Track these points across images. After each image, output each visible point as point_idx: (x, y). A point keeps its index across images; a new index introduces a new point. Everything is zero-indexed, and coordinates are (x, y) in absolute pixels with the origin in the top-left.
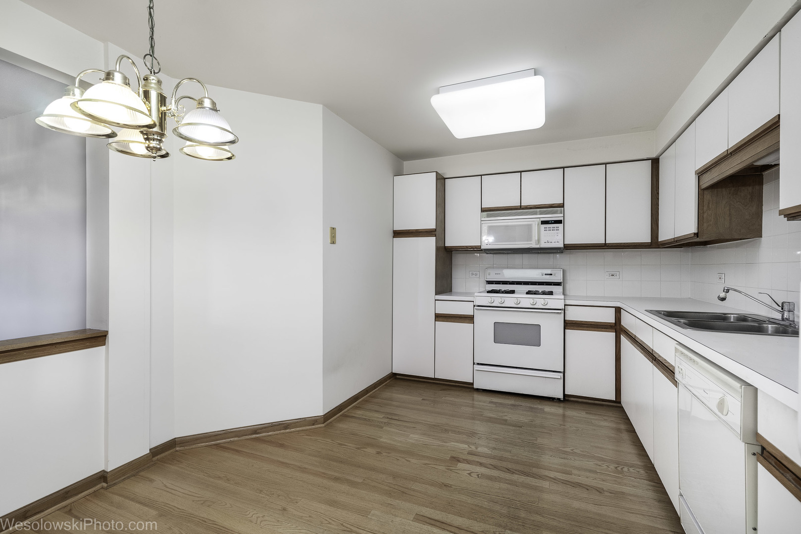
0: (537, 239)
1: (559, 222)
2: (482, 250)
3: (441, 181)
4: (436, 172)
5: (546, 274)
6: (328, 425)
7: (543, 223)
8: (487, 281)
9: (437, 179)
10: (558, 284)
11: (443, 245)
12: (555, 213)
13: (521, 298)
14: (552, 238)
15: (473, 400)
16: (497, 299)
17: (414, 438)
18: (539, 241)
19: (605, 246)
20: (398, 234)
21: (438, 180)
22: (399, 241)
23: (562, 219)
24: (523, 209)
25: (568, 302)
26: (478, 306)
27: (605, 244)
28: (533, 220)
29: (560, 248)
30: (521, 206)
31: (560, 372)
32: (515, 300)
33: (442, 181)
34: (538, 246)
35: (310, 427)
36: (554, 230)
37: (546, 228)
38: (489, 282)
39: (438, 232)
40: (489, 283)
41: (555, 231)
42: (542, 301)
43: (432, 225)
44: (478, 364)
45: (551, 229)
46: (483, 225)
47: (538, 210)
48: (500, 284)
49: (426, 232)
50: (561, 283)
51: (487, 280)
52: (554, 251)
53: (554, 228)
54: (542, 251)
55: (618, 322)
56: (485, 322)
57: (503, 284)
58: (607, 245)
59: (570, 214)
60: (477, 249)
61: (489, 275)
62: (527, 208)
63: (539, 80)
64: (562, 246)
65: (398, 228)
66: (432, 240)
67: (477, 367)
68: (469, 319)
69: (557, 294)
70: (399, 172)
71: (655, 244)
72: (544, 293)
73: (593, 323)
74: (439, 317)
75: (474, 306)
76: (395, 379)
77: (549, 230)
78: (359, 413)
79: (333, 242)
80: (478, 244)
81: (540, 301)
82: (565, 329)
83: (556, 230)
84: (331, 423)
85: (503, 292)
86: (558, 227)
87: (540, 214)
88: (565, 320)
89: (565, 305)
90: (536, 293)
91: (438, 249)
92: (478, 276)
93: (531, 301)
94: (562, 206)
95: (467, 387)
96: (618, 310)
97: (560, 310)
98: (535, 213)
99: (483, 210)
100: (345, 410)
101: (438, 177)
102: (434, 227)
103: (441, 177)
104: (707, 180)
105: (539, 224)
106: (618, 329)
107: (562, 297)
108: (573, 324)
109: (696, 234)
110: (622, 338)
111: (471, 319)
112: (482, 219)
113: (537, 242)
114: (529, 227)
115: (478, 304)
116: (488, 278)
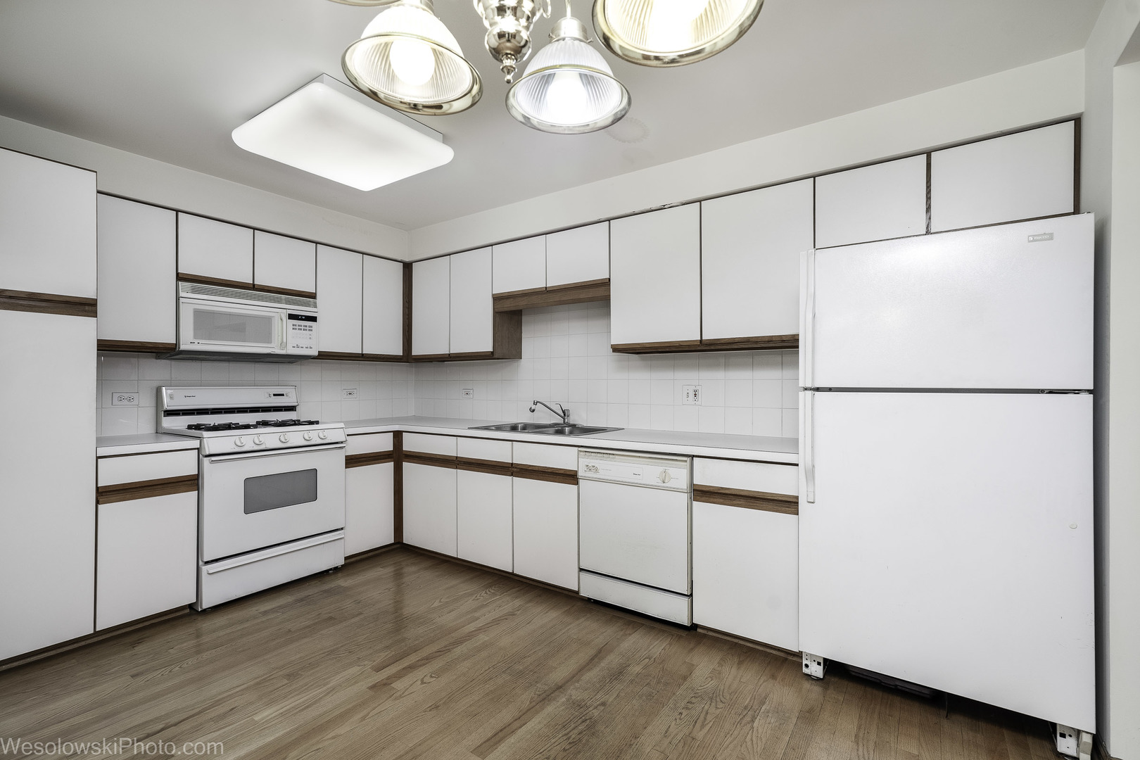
0: (280, 341)
4: (96, 173)
5: (274, 395)
7: (291, 317)
8: (166, 411)
10: (292, 408)
14: (303, 341)
18: (285, 344)
19: (363, 357)
23: (315, 315)
24: (257, 289)
26: (210, 456)
27: (362, 354)
28: (277, 311)
29: (314, 356)
31: (341, 529)
34: (283, 352)
36: (306, 330)
37: (296, 325)
38: (172, 413)
41: (302, 331)
44: (209, 562)
45: (302, 328)
47: (284, 296)
48: (193, 414)
50: (295, 407)
51: (167, 408)
53: (306, 326)
55: (398, 448)
56: (225, 481)
57: (199, 414)
59: (322, 308)
61: (171, 398)
62: (263, 289)
64: (316, 353)
71: (407, 357)
77: (299, 329)
82: (346, 467)
83: (309, 330)
86: (311, 327)
87: (287, 304)
88: (347, 456)
89: (346, 436)
94: (315, 296)
96: (398, 436)
97: (343, 442)
98: (279, 301)
104: (508, 305)
105: (285, 317)
106: (398, 456)
107: (342, 425)
108: (352, 461)
109: (492, 353)
110: (407, 467)
111: (192, 483)
112: (182, 294)
113: (283, 345)
114: (268, 320)
115: (213, 452)
116: (168, 404)
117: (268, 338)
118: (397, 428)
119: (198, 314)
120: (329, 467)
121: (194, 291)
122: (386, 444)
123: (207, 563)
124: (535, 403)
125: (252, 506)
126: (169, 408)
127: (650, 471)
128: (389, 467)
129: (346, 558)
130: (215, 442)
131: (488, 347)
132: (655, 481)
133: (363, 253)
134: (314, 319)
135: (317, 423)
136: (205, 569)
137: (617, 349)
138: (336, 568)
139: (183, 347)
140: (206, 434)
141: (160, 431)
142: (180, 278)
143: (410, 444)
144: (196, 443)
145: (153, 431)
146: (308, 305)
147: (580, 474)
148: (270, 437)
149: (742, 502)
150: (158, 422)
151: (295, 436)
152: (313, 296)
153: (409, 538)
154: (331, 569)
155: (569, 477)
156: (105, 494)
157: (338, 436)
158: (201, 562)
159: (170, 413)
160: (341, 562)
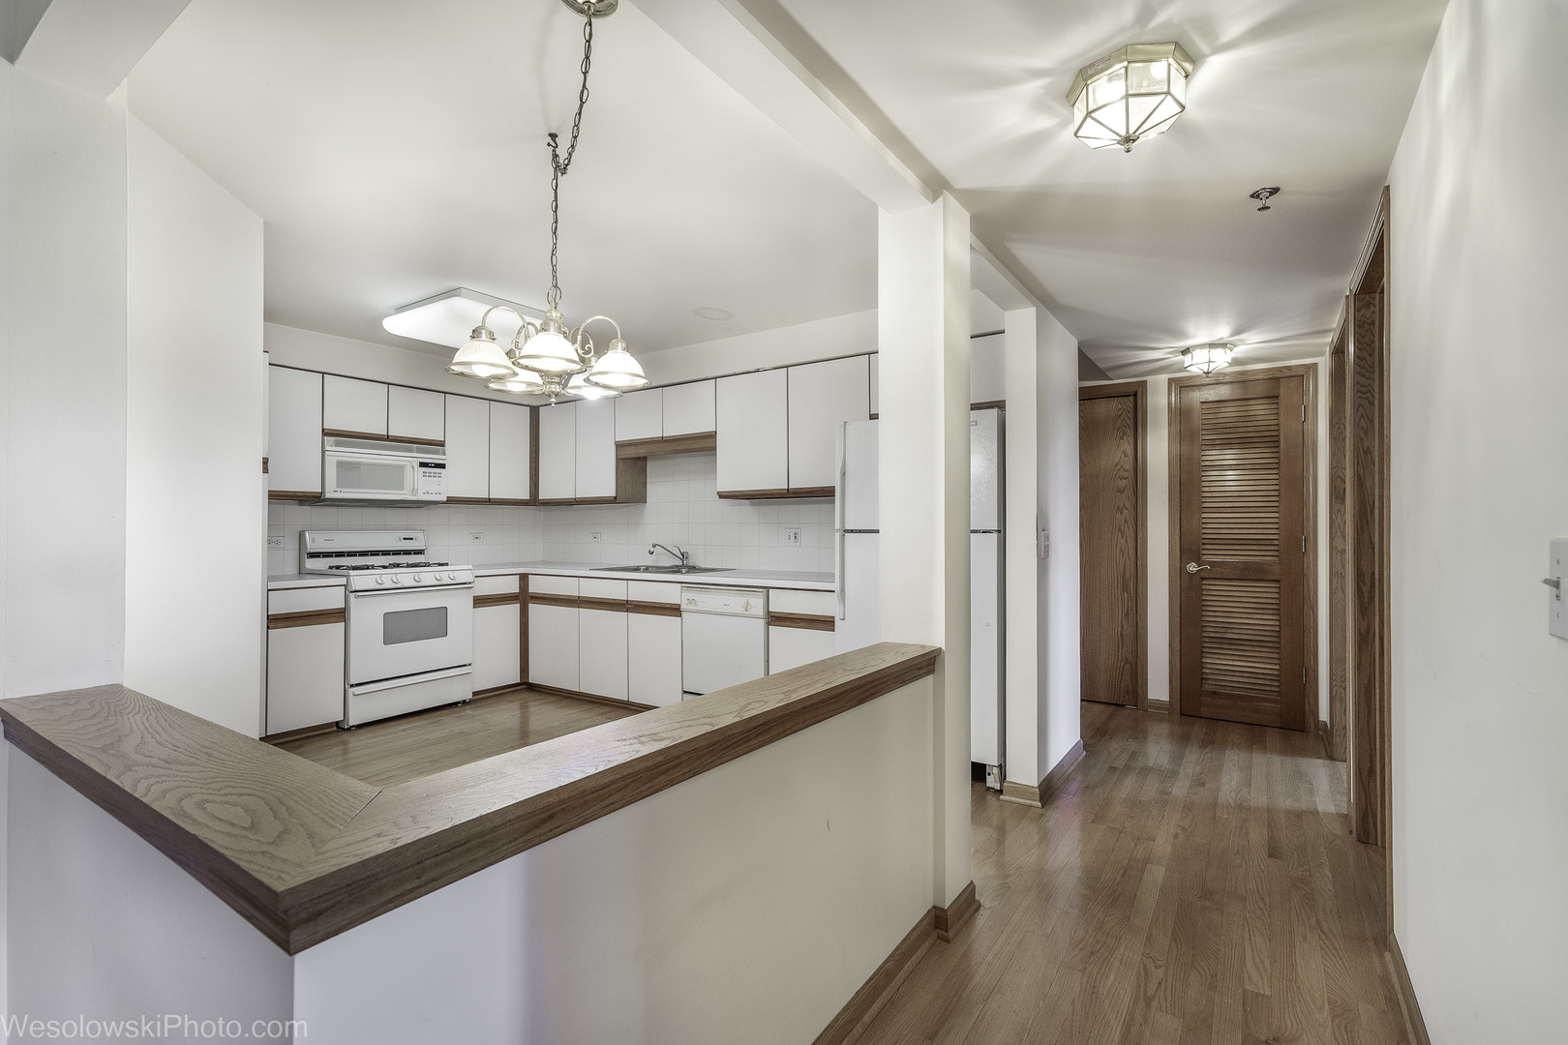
0: (410, 488)
2: (322, 500)
5: (404, 539)
7: (423, 465)
8: (309, 553)
14: (435, 487)
18: (416, 490)
19: (489, 502)
23: (444, 462)
24: (391, 441)
26: (359, 591)
27: (489, 499)
28: (409, 460)
31: (469, 664)
34: (414, 498)
36: (436, 477)
37: (426, 473)
40: (311, 557)
41: (437, 479)
44: (356, 685)
45: (432, 475)
46: (329, 458)
47: (415, 446)
48: (331, 557)
50: (424, 550)
51: (310, 551)
53: (436, 474)
55: (524, 591)
56: (367, 618)
57: (336, 556)
58: (491, 500)
59: (450, 457)
61: (313, 541)
62: (397, 440)
64: (445, 499)
67: (355, 691)
68: (336, 615)
71: (534, 501)
72: (409, 566)
73: (499, 597)
74: (276, 621)
75: (346, 592)
77: (429, 476)
80: (319, 489)
82: (475, 607)
83: (438, 477)
86: (441, 474)
87: (417, 452)
88: (474, 597)
90: (397, 566)
92: (282, 544)
96: (524, 578)
97: (471, 583)
98: (411, 450)
104: (631, 452)
105: (416, 465)
106: (524, 598)
107: (471, 567)
108: (480, 601)
109: (615, 498)
110: (533, 607)
111: (340, 615)
112: (327, 448)
113: (414, 491)
114: (401, 468)
115: (358, 589)
116: (311, 547)
117: (400, 486)
118: (523, 570)
119: (341, 465)
120: (459, 606)
121: (337, 444)
122: (512, 586)
123: (352, 686)
124: (654, 546)
125: (390, 638)
126: (312, 551)
127: (735, 602)
128: (516, 607)
129: (474, 694)
130: (360, 580)
131: (611, 492)
132: (740, 610)
133: (490, 400)
134: (442, 466)
135: (447, 564)
136: (351, 691)
137: (722, 496)
138: (464, 701)
139: (328, 496)
140: (352, 572)
141: (303, 571)
142: (326, 433)
143: (536, 586)
144: (343, 581)
145: (297, 572)
146: (437, 453)
147: (683, 607)
148: (406, 577)
149: (804, 624)
150: (301, 564)
151: (428, 576)
152: (442, 444)
153: (534, 677)
154: (459, 702)
155: (674, 610)
156: (274, 621)
157: (466, 577)
158: (348, 685)
159: (313, 555)
160: (469, 696)
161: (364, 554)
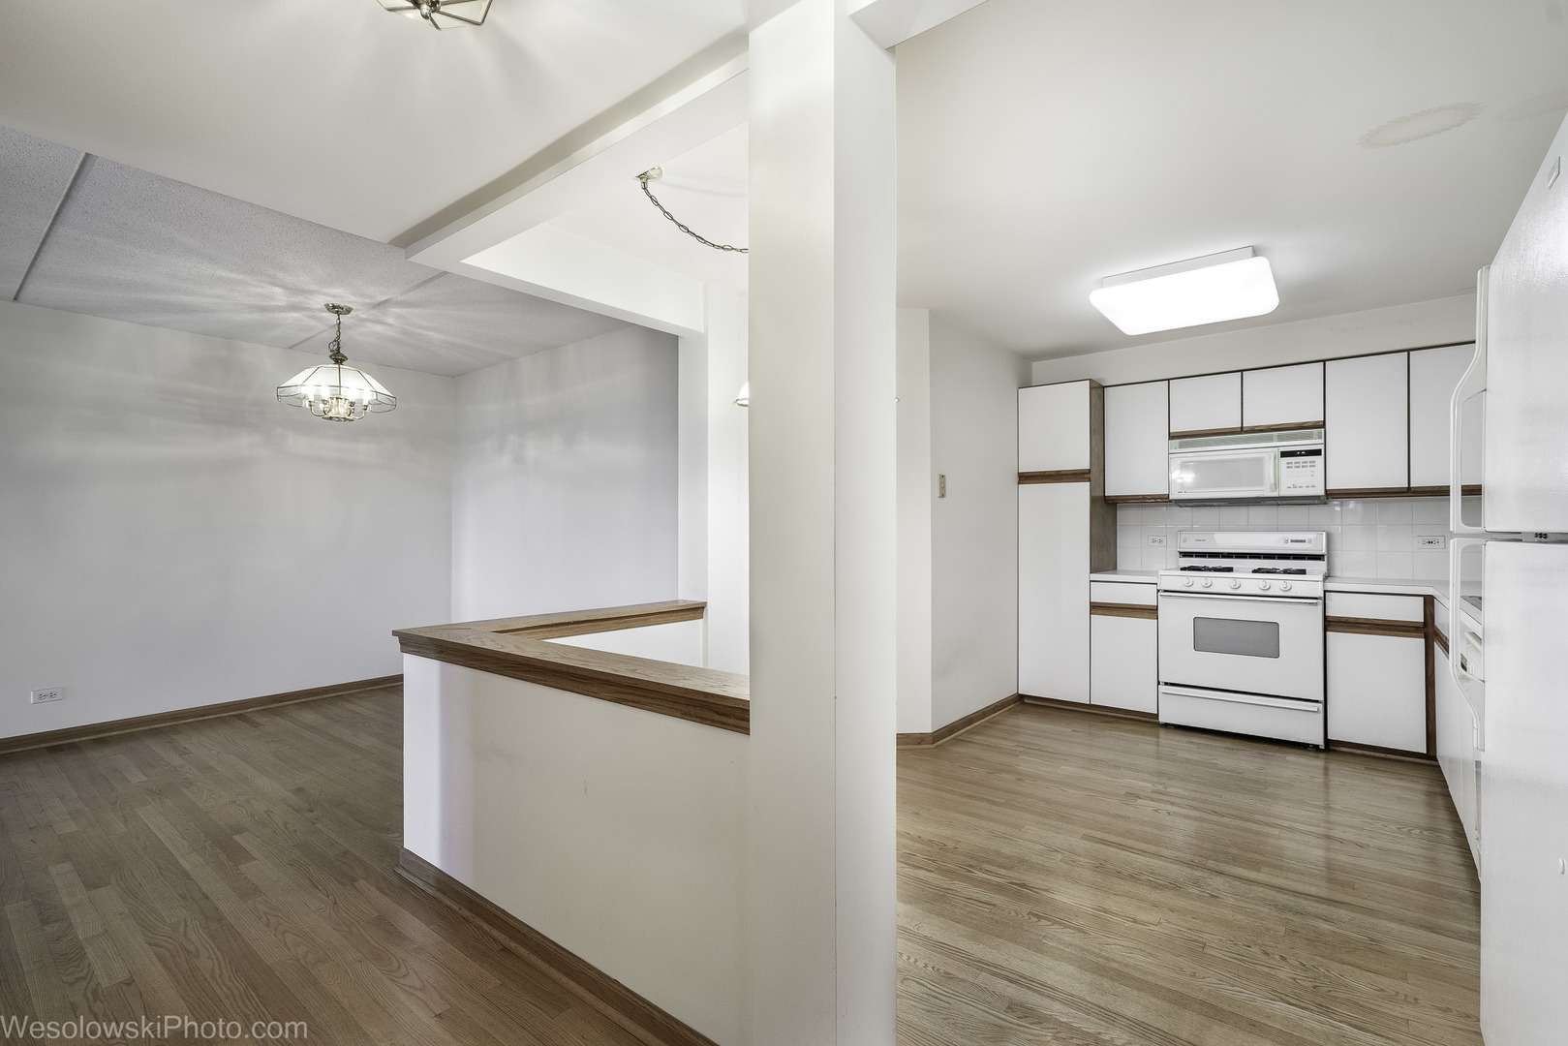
0: (1273, 482)
1: (1317, 453)
2: (1170, 501)
3: (1098, 391)
4: (1090, 380)
5: (1292, 541)
6: (937, 747)
7: (1284, 454)
8: (1181, 553)
9: (1091, 388)
10: (1318, 557)
11: (1101, 494)
12: (1310, 437)
13: (1245, 577)
14: (1304, 479)
15: (1158, 737)
16: (1199, 581)
17: (1067, 770)
18: (1276, 485)
19: (1409, 493)
20: (1025, 478)
21: (1093, 391)
22: (1027, 489)
23: (1322, 447)
24: (1247, 432)
25: (1330, 586)
26: (1165, 591)
27: (1409, 488)
28: (1266, 451)
29: (1319, 496)
30: (1242, 428)
31: (1317, 701)
32: (1232, 583)
33: (1100, 391)
34: (1275, 494)
35: (916, 747)
36: (1305, 466)
37: (1292, 463)
38: (1185, 555)
39: (1093, 474)
40: (1183, 556)
41: (1309, 468)
42: (1282, 585)
43: (1083, 463)
44: (1166, 684)
45: (1301, 465)
46: (1172, 462)
47: (1275, 433)
48: (1205, 557)
49: (1074, 474)
50: (1323, 556)
51: (1181, 550)
52: (1308, 502)
53: (1306, 462)
54: (1284, 502)
55: (1430, 621)
56: (1178, 617)
57: (1210, 557)
58: (1413, 490)
59: (1332, 438)
60: (1163, 500)
61: (1185, 541)
62: (1253, 430)
63: (1261, 262)
64: (1322, 492)
65: (1027, 467)
66: (1083, 489)
67: (1163, 688)
68: (1151, 612)
69: (1312, 574)
70: (1026, 383)
72: (1286, 572)
73: (1380, 622)
74: (1096, 608)
75: (1158, 591)
76: (1022, 702)
77: (1296, 467)
78: (977, 738)
79: (943, 496)
80: (1163, 491)
81: (1277, 584)
82: (1325, 630)
83: (1310, 466)
84: (940, 745)
85: (1210, 570)
86: (1314, 462)
87: (1279, 440)
88: (1325, 617)
89: (1325, 591)
91: (1093, 500)
92: (1164, 542)
93: (1261, 584)
94: (1322, 425)
95: (1147, 721)
96: (1429, 602)
97: (1316, 598)
98: (1271, 439)
99: (1172, 436)
100: (958, 733)
101: (1093, 385)
102: (1087, 466)
103: (1097, 385)
105: (1277, 456)
107: (1320, 578)
111: (1153, 612)
113: (1274, 485)
114: (1260, 461)
115: (1164, 588)
116: (1183, 546)
117: (1260, 482)
118: (1429, 591)
121: (1181, 446)
122: (1414, 613)
123: (1163, 682)
125: (1201, 645)
126: (1183, 550)
133: (1407, 351)
136: (1161, 688)
139: (1175, 496)
144: (1155, 579)
152: (1318, 426)
158: (1160, 681)
161: (1229, 555)
